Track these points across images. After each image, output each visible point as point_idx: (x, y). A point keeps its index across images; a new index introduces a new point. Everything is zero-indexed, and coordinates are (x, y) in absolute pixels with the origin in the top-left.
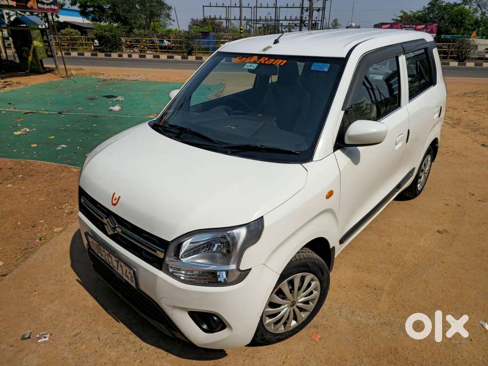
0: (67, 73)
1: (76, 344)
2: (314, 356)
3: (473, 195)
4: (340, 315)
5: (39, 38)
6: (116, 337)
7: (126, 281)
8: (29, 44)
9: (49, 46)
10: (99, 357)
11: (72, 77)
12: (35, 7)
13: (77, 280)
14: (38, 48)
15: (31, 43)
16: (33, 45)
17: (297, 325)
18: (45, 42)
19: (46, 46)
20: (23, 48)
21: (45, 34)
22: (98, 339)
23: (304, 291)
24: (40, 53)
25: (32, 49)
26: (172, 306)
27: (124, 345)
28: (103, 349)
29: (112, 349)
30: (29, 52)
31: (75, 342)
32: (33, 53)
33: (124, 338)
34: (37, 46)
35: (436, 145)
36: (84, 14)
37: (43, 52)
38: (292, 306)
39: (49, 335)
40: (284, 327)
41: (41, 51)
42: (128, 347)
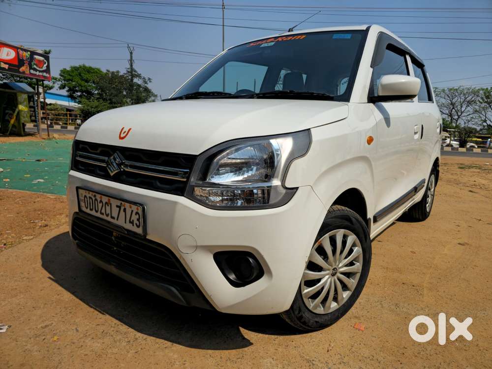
0: (49, 136)
1: (44, 335)
2: (364, 344)
3: (480, 220)
4: (382, 307)
5: (26, 103)
6: (101, 328)
7: (128, 231)
8: (14, 108)
9: (34, 111)
10: (77, 349)
11: (54, 139)
12: (28, 72)
13: (49, 278)
14: (23, 113)
15: (16, 106)
16: (18, 108)
17: (338, 307)
18: (30, 107)
19: (31, 111)
20: (7, 111)
21: (32, 100)
22: (75, 331)
23: (346, 258)
24: (24, 117)
25: (16, 112)
26: (193, 247)
27: (112, 336)
28: (82, 340)
29: (95, 341)
30: (12, 115)
31: (44, 334)
32: (17, 116)
33: (112, 329)
34: (22, 111)
35: (438, 168)
36: (71, 97)
37: (27, 115)
38: (333, 275)
39: (7, 327)
40: (324, 307)
41: (25, 116)
42: (118, 338)
